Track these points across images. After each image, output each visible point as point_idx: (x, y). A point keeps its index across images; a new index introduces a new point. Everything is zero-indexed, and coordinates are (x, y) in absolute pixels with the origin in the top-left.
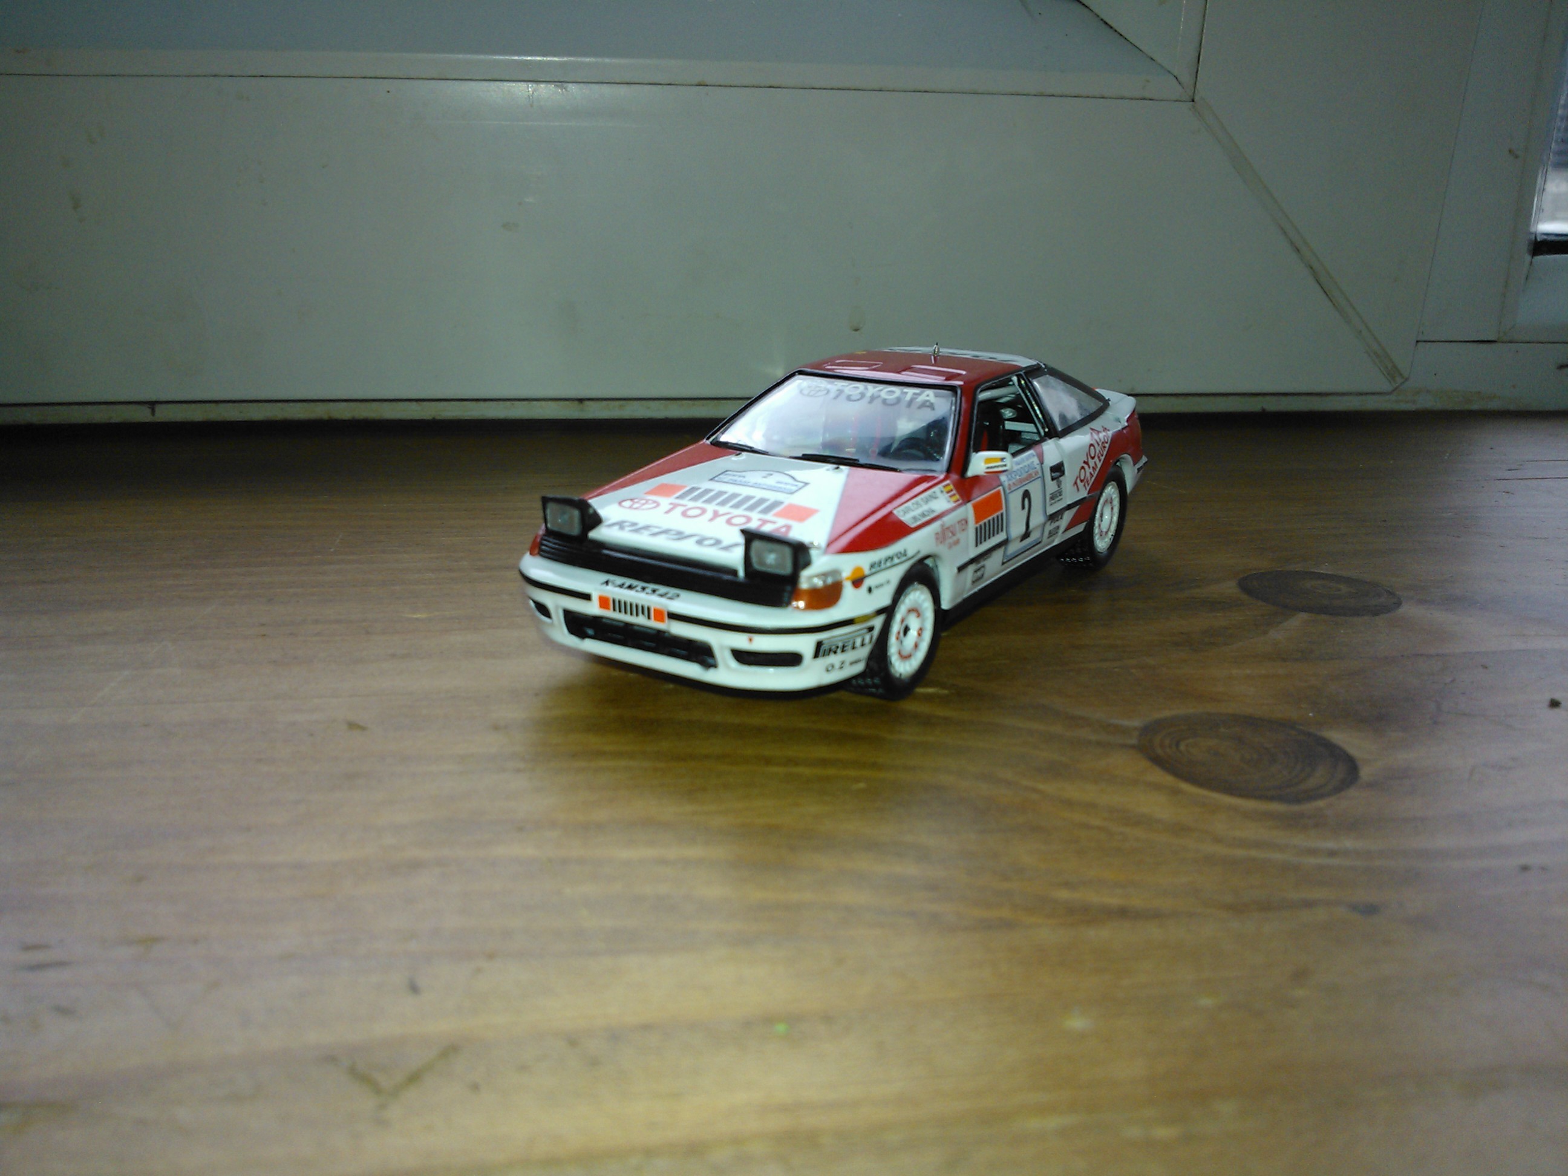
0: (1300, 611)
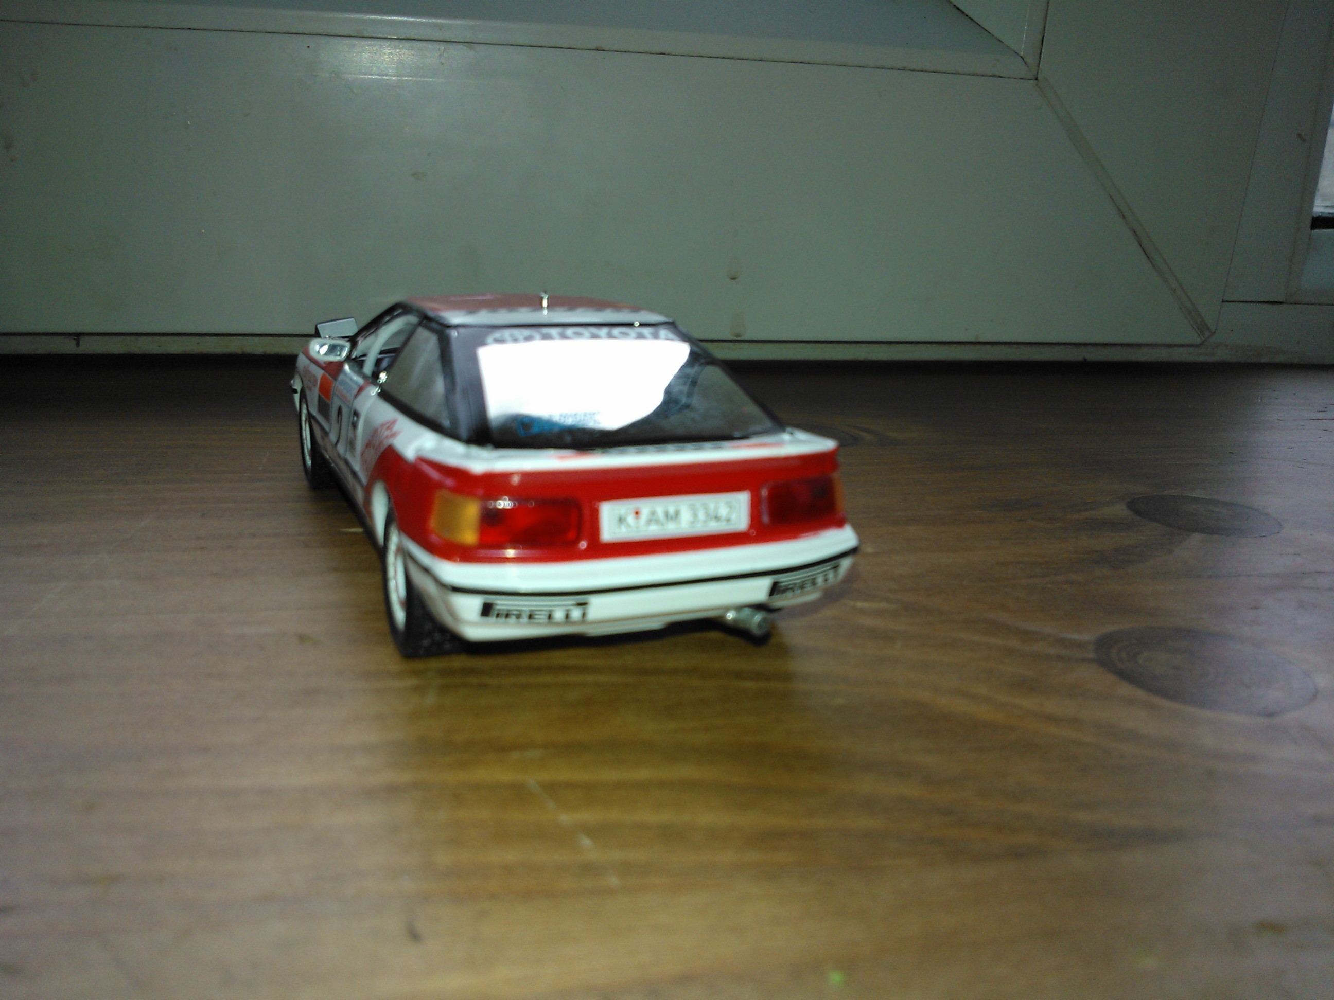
0: (1193, 531)
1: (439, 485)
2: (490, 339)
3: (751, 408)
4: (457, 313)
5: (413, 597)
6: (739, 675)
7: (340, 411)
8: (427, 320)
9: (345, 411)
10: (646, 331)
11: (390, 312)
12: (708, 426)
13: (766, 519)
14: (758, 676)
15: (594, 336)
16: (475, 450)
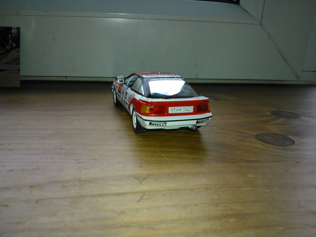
0: (282, 117)
1: (143, 104)
2: (150, 80)
3: (195, 92)
4: (144, 75)
5: (138, 123)
6: (191, 138)
7: (123, 92)
8: (139, 77)
9: (124, 92)
10: (177, 79)
11: (132, 75)
12: (186, 95)
13: (196, 111)
14: (195, 138)
15: (168, 80)
16: (148, 98)
